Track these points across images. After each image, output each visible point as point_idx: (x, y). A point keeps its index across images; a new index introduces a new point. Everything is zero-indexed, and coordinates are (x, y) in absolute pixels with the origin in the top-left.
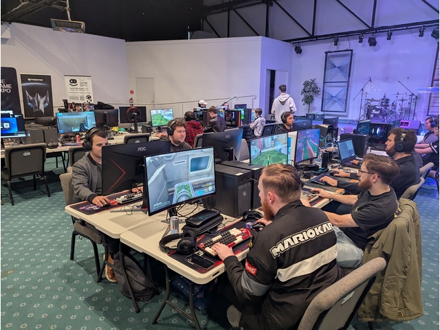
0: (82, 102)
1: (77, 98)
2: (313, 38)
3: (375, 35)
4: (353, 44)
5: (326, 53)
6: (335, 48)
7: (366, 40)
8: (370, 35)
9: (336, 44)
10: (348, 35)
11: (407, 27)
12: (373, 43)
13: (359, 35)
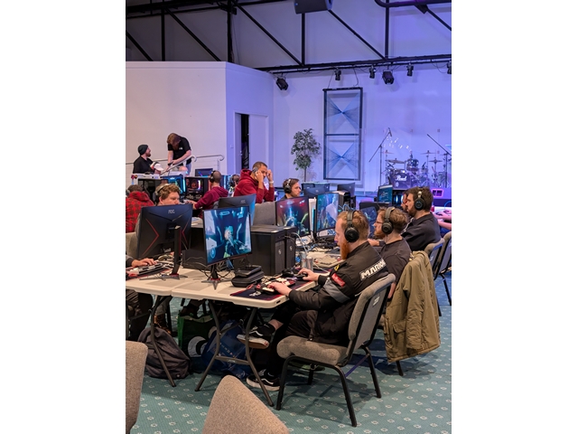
2: (303, 67)
3: (391, 68)
4: (362, 79)
5: (325, 90)
6: (336, 84)
7: (379, 74)
8: (385, 69)
9: (338, 78)
10: (353, 65)
11: (431, 60)
12: (389, 79)
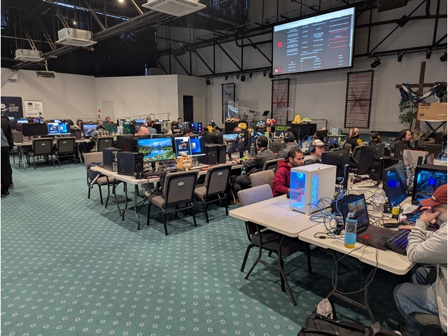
0: (36, 116)
1: (32, 114)
2: (215, 75)
3: (244, 74)
4: (235, 80)
5: (222, 85)
6: (226, 82)
7: (240, 77)
8: (242, 75)
9: (226, 79)
10: (232, 73)
11: (257, 70)
12: (243, 79)
13: (237, 73)
